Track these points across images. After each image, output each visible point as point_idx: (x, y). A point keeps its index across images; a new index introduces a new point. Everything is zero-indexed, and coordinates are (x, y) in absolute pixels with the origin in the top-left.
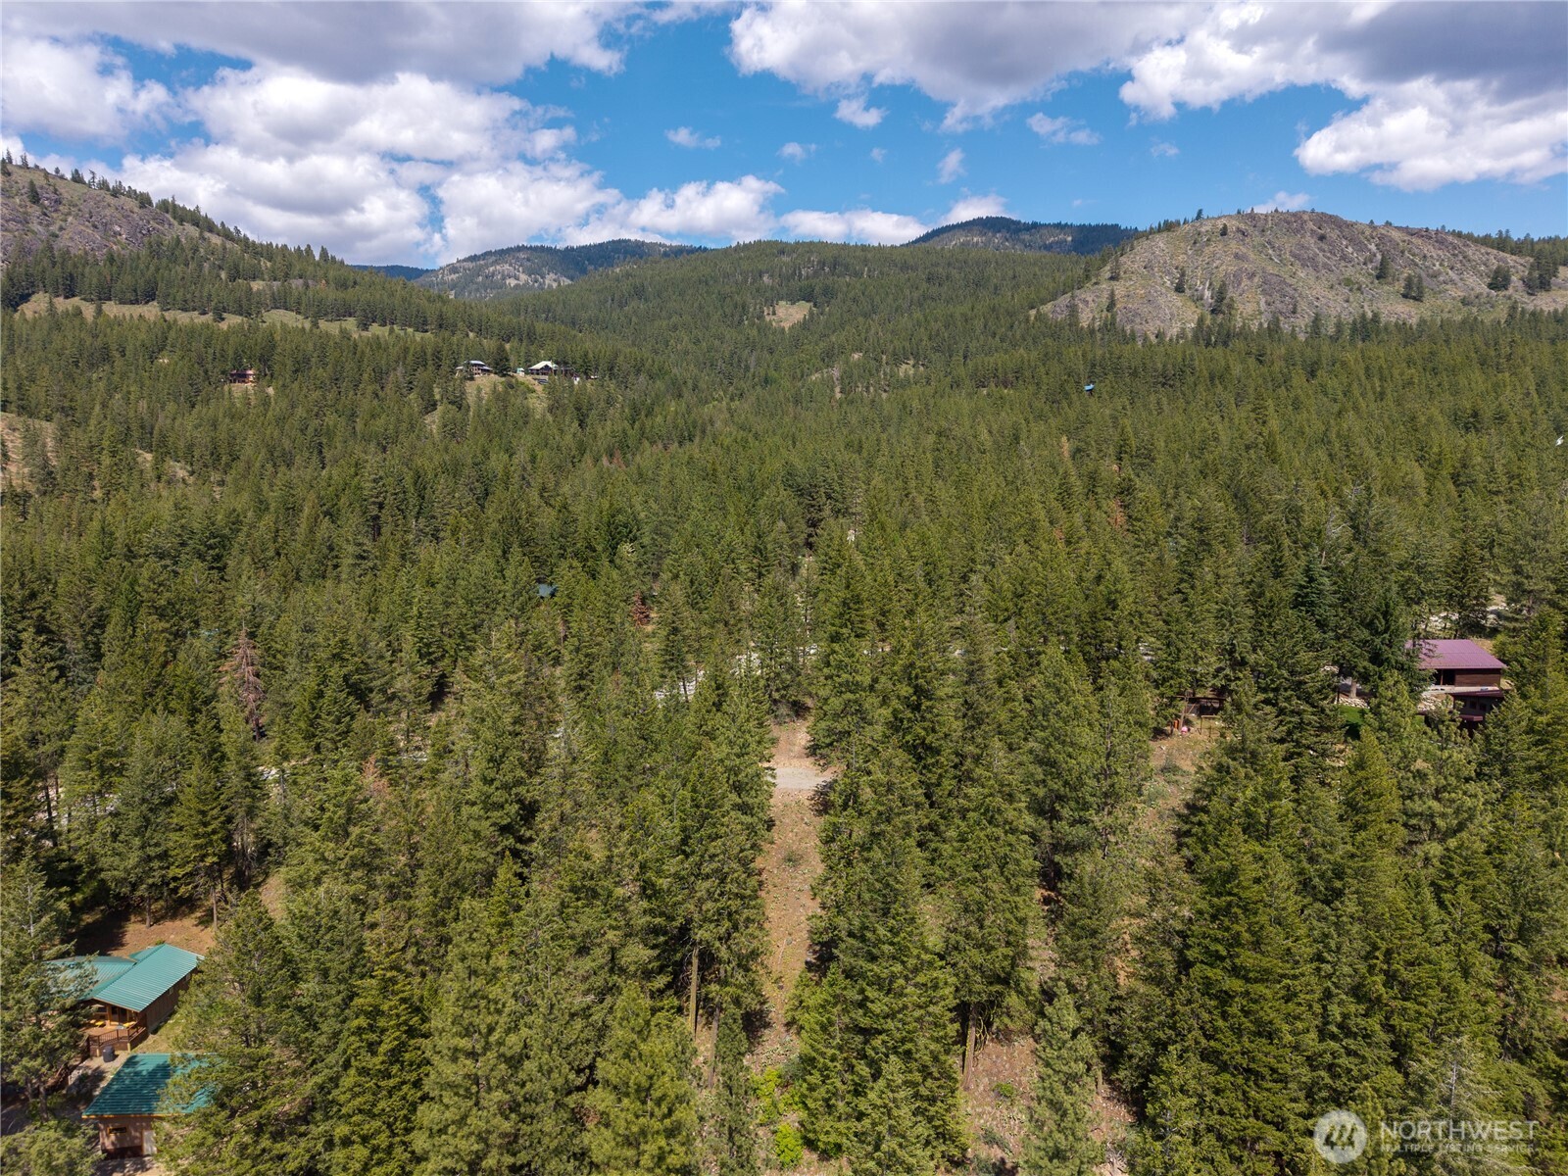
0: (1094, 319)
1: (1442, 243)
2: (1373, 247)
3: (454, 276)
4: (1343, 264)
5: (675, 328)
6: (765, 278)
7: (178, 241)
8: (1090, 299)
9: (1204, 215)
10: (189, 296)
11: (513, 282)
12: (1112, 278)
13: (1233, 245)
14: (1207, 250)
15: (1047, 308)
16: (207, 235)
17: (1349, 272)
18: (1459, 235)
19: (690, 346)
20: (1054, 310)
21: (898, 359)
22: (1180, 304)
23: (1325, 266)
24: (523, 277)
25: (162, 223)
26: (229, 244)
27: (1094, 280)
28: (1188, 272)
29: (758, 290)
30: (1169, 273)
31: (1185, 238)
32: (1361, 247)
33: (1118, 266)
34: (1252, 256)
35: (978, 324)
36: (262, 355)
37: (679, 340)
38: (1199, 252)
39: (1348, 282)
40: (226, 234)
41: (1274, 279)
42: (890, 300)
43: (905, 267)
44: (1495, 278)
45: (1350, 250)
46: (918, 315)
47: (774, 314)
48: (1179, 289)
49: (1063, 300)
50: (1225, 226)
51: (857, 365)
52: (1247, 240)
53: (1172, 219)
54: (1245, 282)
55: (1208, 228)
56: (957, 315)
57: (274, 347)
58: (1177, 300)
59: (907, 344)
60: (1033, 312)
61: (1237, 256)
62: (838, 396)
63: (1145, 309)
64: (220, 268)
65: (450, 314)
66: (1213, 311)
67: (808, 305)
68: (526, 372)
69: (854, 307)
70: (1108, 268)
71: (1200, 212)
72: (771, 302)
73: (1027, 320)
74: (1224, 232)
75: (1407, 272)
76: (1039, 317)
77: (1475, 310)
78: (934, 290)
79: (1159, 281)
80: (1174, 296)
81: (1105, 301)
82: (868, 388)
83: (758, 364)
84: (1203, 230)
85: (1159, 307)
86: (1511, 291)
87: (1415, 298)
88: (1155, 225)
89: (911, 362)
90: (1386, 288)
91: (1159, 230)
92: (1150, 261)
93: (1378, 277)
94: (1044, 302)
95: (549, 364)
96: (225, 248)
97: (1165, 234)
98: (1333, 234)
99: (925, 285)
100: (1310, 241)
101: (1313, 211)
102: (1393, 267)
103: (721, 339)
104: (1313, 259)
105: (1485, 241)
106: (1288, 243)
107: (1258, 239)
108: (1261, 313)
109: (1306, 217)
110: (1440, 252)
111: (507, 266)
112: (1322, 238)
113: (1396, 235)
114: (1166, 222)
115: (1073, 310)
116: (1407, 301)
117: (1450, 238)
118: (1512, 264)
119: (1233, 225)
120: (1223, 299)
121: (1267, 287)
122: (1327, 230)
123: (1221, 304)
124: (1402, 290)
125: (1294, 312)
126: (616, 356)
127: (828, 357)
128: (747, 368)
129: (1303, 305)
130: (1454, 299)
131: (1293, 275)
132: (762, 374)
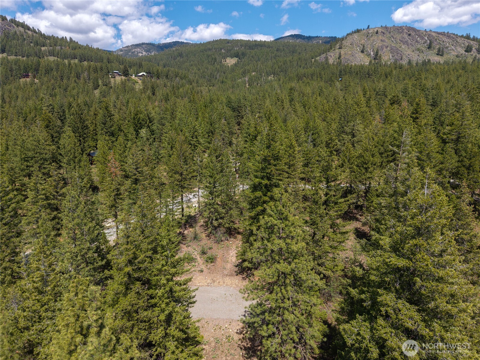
0: (334, 61)
1: (449, 37)
2: (426, 38)
3: (122, 53)
4: (417, 43)
5: (192, 65)
6: (223, 51)
7: (16, 32)
8: (332, 55)
9: (370, 28)
10: (17, 51)
11: (141, 55)
12: (340, 48)
13: (380, 37)
14: (371, 39)
15: (318, 58)
16: (27, 31)
17: (419, 46)
18: (454, 34)
19: (197, 71)
20: (321, 59)
21: (268, 75)
22: (363, 57)
23: (411, 44)
24: (144, 53)
25: (10, 26)
26: (35, 34)
27: (333, 49)
28: (365, 46)
29: (220, 54)
30: (359, 46)
31: (364, 35)
32: (422, 38)
33: (342, 44)
34: (387, 41)
35: (295, 63)
36: (35, 68)
37: (193, 69)
38: (369, 39)
39: (418, 50)
40: (34, 31)
41: (394, 48)
42: (264, 56)
43: (269, 47)
44: (467, 48)
45: (419, 39)
46: (274, 61)
47: (225, 61)
48: (362, 52)
49: (323, 56)
50: (377, 30)
51: (254, 76)
52: (385, 35)
53: (359, 28)
54: (385, 49)
55: (372, 31)
56: (288, 61)
57: (39, 65)
58: (362, 55)
59: (271, 70)
60: (313, 60)
61: (382, 40)
62: (248, 87)
63: (351, 58)
64: (31, 42)
65: (112, 58)
66: (374, 59)
67: (237, 59)
68: (136, 76)
69: (252, 59)
70: (338, 45)
71: (369, 26)
72: (225, 58)
73: (312, 62)
74: (377, 33)
75: (438, 47)
76: (315, 61)
77: (461, 59)
78: (278, 54)
79: (356, 49)
80: (361, 54)
81: (337, 56)
82: (258, 84)
83: (220, 76)
84: (370, 32)
85: (356, 57)
86: (472, 53)
87: (441, 55)
88: (354, 31)
89: (272, 76)
90: (431, 52)
91: (355, 32)
92: (352, 42)
93: (428, 48)
94: (316, 56)
95: (144, 73)
96: (33, 36)
97: (357, 34)
98: (413, 34)
99: (276, 52)
100: (406, 36)
101: (406, 26)
102: (433, 45)
103: (207, 69)
104: (407, 42)
105: (462, 36)
106: (399, 36)
107: (388, 35)
108: (390, 59)
109: (404, 28)
110: (448, 40)
111: (139, 49)
112: (409, 35)
113: (434, 34)
114: (357, 30)
115: (327, 59)
116: (438, 56)
117: (452, 35)
118: (472, 44)
119: (380, 30)
120: (378, 55)
121: (392, 51)
122: (411, 32)
123: (377, 56)
124: (436, 53)
125: (401, 59)
126: (169, 71)
127: (244, 74)
128: (216, 78)
129: (404, 57)
130: (454, 55)
131: (400, 47)
132: (221, 80)
